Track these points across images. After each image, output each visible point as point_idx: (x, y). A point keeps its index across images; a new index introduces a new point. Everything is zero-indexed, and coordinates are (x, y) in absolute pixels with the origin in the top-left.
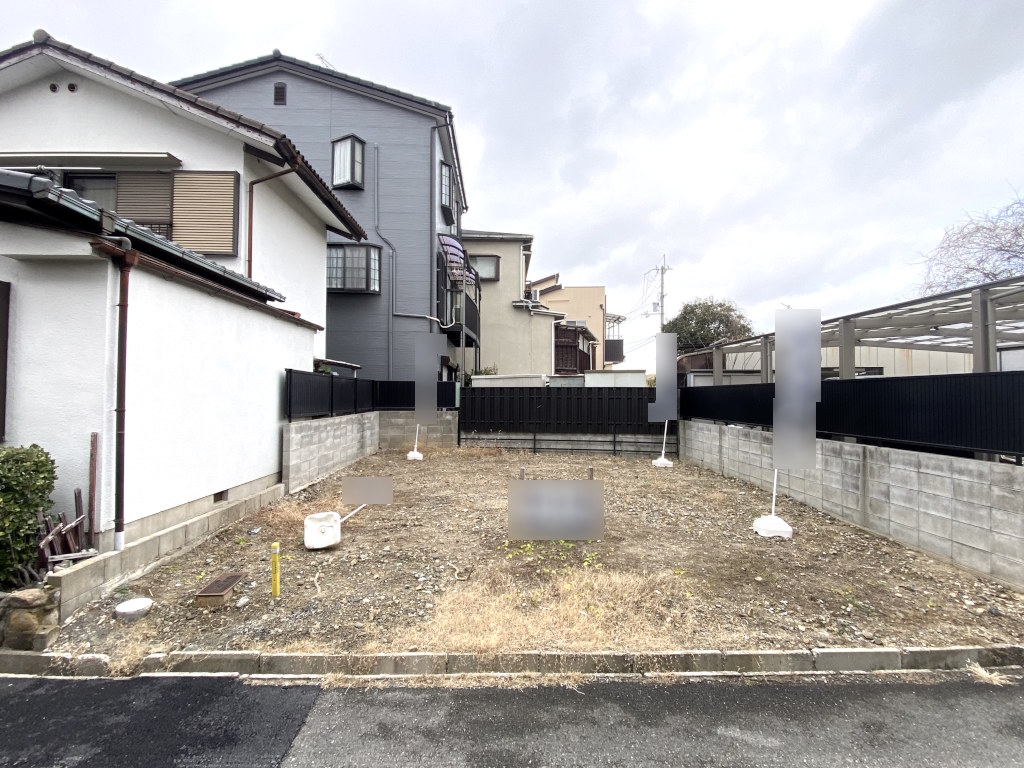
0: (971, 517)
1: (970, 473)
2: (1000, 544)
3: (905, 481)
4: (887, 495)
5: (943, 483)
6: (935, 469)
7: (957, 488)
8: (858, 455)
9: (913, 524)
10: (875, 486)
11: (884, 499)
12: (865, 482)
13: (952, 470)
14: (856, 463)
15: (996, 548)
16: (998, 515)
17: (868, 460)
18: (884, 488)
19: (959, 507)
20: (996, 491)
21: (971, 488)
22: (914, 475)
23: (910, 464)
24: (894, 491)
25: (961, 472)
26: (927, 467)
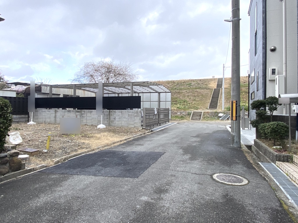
0: (131, 119)
1: (131, 112)
2: (136, 122)
3: (119, 115)
4: (115, 119)
5: (126, 115)
6: (125, 112)
7: (129, 115)
8: (108, 112)
9: (121, 123)
10: (112, 118)
11: (114, 120)
12: (109, 117)
13: (128, 112)
14: (107, 114)
15: (135, 123)
16: (135, 118)
17: (111, 113)
18: (114, 118)
19: (129, 118)
20: (135, 114)
21: (131, 115)
22: (121, 114)
23: (120, 112)
24: (116, 118)
25: (129, 112)
26: (123, 112)
